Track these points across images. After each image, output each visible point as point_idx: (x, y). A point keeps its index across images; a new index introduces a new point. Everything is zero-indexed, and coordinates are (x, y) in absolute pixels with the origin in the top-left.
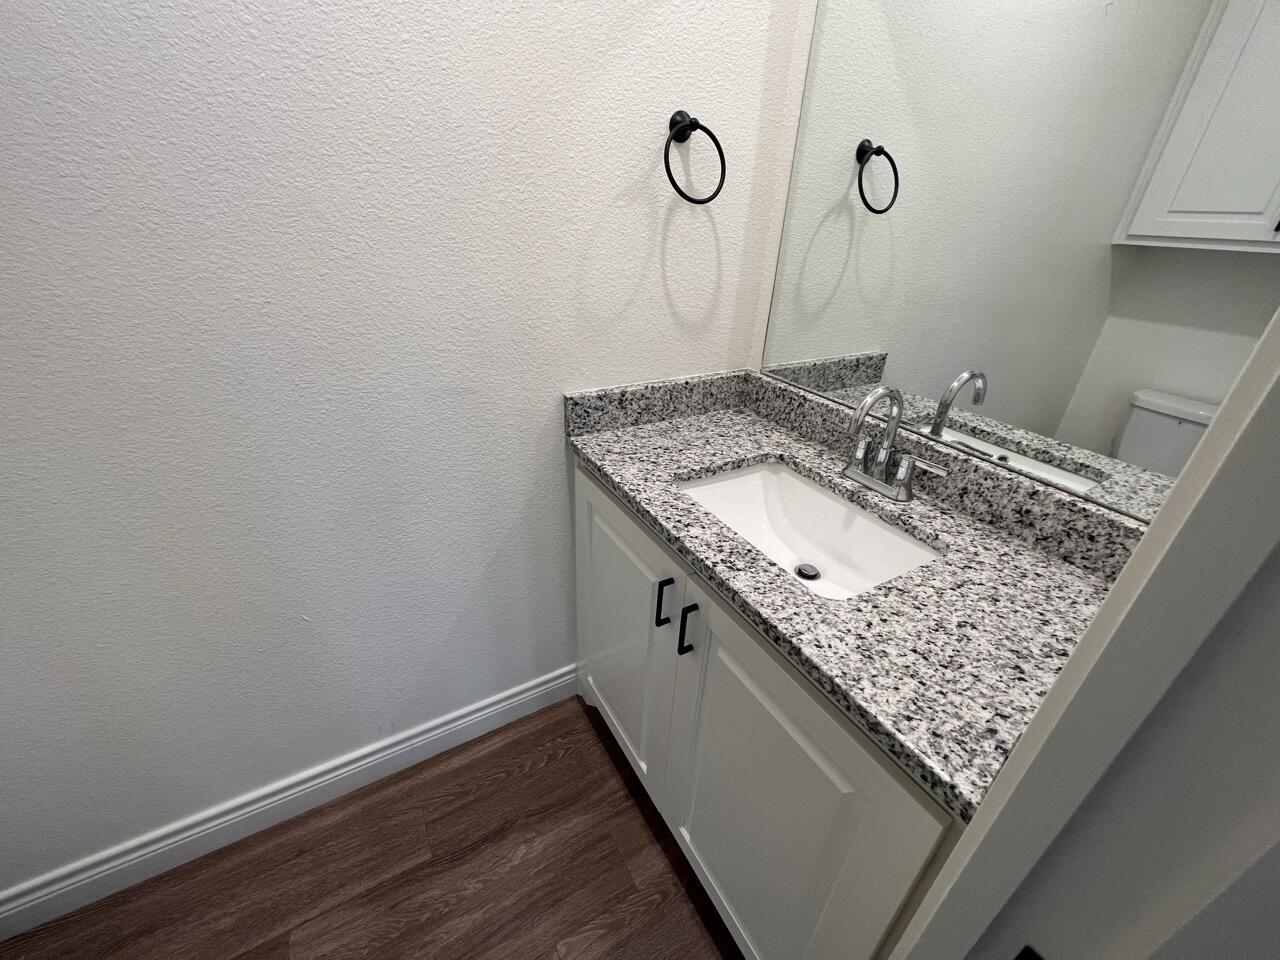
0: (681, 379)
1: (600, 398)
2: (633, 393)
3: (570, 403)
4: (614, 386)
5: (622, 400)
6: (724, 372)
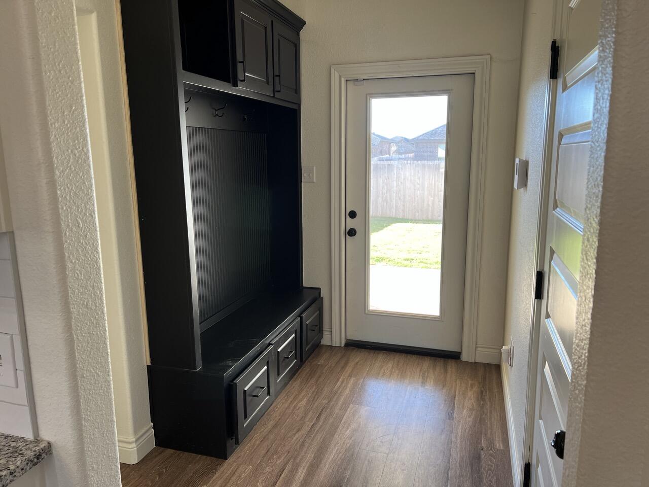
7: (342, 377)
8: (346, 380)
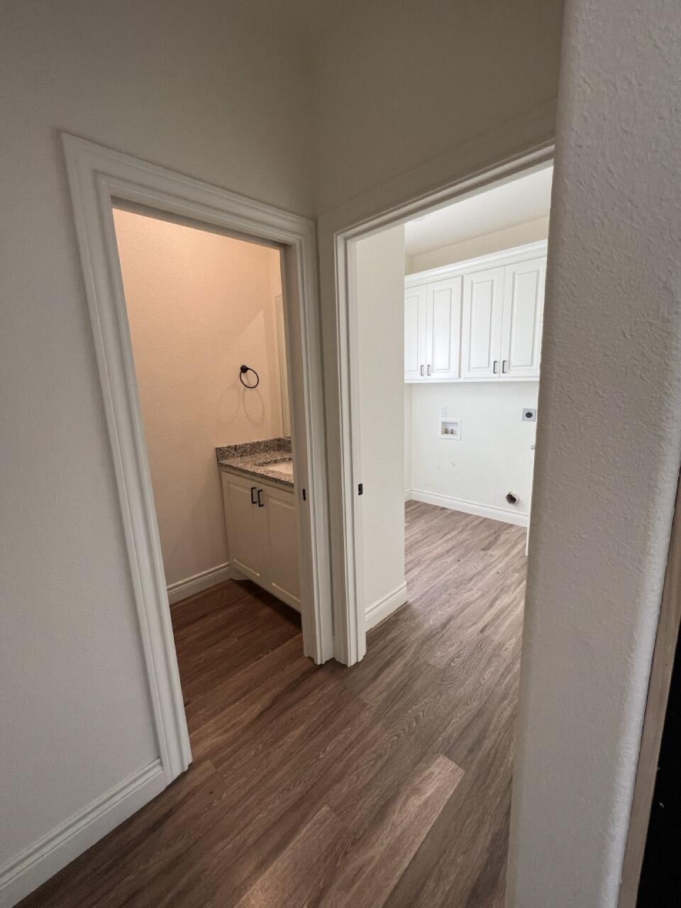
0: (256, 441)
1: (228, 447)
2: (239, 446)
3: (218, 450)
4: (233, 444)
5: (236, 448)
6: (271, 438)
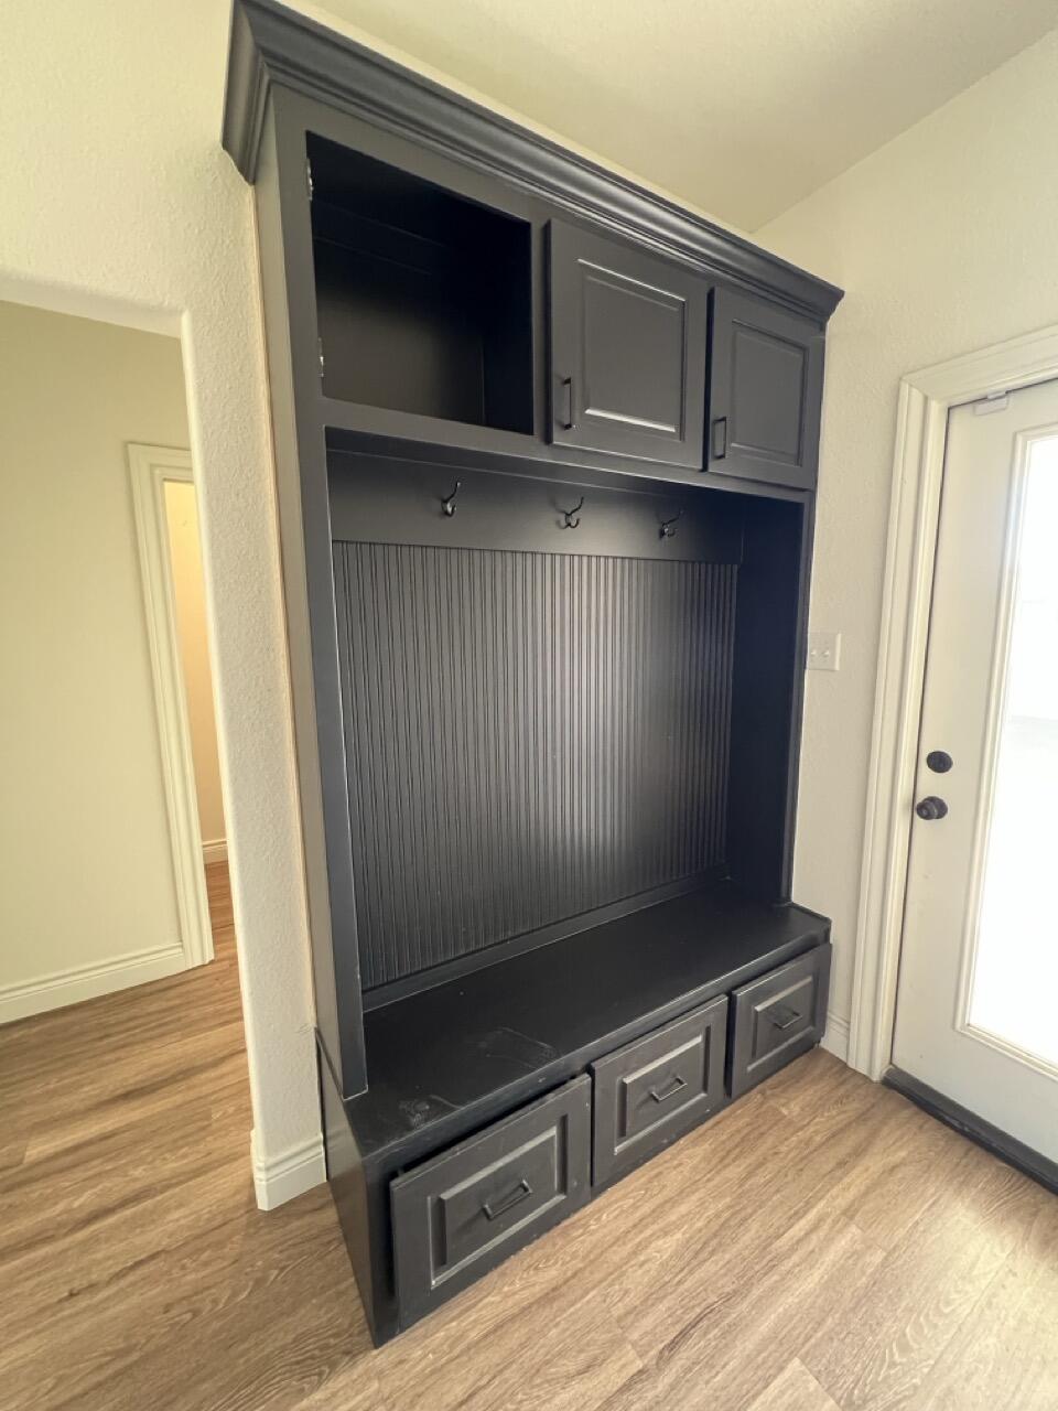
7: (822, 1204)
8: (829, 1221)
